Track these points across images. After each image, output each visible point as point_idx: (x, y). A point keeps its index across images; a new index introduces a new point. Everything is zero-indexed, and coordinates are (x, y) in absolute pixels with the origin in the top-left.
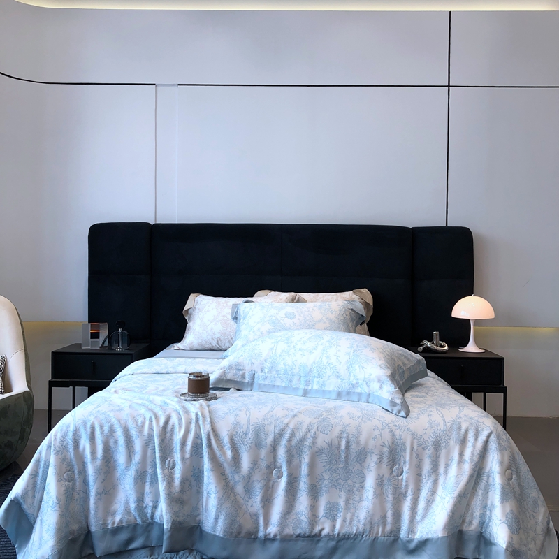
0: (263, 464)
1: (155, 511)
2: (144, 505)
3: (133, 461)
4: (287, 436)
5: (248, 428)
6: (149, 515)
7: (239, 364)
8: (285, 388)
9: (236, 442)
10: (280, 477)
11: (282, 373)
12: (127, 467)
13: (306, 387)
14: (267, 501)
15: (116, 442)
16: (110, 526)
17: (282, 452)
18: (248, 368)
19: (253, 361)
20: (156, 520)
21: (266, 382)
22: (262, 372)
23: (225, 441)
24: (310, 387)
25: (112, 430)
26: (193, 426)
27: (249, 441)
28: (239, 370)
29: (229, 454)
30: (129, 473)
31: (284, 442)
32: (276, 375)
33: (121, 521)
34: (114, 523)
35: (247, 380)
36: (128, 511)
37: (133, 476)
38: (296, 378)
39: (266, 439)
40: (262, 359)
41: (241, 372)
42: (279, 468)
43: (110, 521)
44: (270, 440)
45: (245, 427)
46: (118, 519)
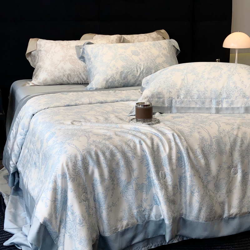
0: (225, 166)
1: (151, 212)
2: (143, 209)
3: (133, 177)
4: (239, 143)
5: (211, 141)
6: (146, 216)
7: (159, 93)
8: (199, 109)
9: (205, 152)
10: (236, 173)
11: (196, 97)
12: (129, 183)
13: (217, 107)
14: (230, 192)
15: (118, 164)
16: (119, 230)
17: (237, 156)
18: (167, 96)
19: (171, 90)
20: (151, 219)
21: (183, 106)
22: (178, 98)
23: (198, 153)
24: (220, 106)
25: (113, 155)
26: (173, 144)
27: (214, 151)
28: (159, 98)
29: (202, 161)
30: (131, 187)
31: (238, 148)
32: (191, 100)
33: (128, 225)
34: (122, 227)
35: (166, 105)
36: (132, 216)
37: (134, 189)
38: (208, 100)
39: (225, 148)
40: (178, 88)
41: (161, 100)
42: (235, 167)
43: (119, 226)
44: (228, 148)
45: (209, 140)
46: (125, 223)
